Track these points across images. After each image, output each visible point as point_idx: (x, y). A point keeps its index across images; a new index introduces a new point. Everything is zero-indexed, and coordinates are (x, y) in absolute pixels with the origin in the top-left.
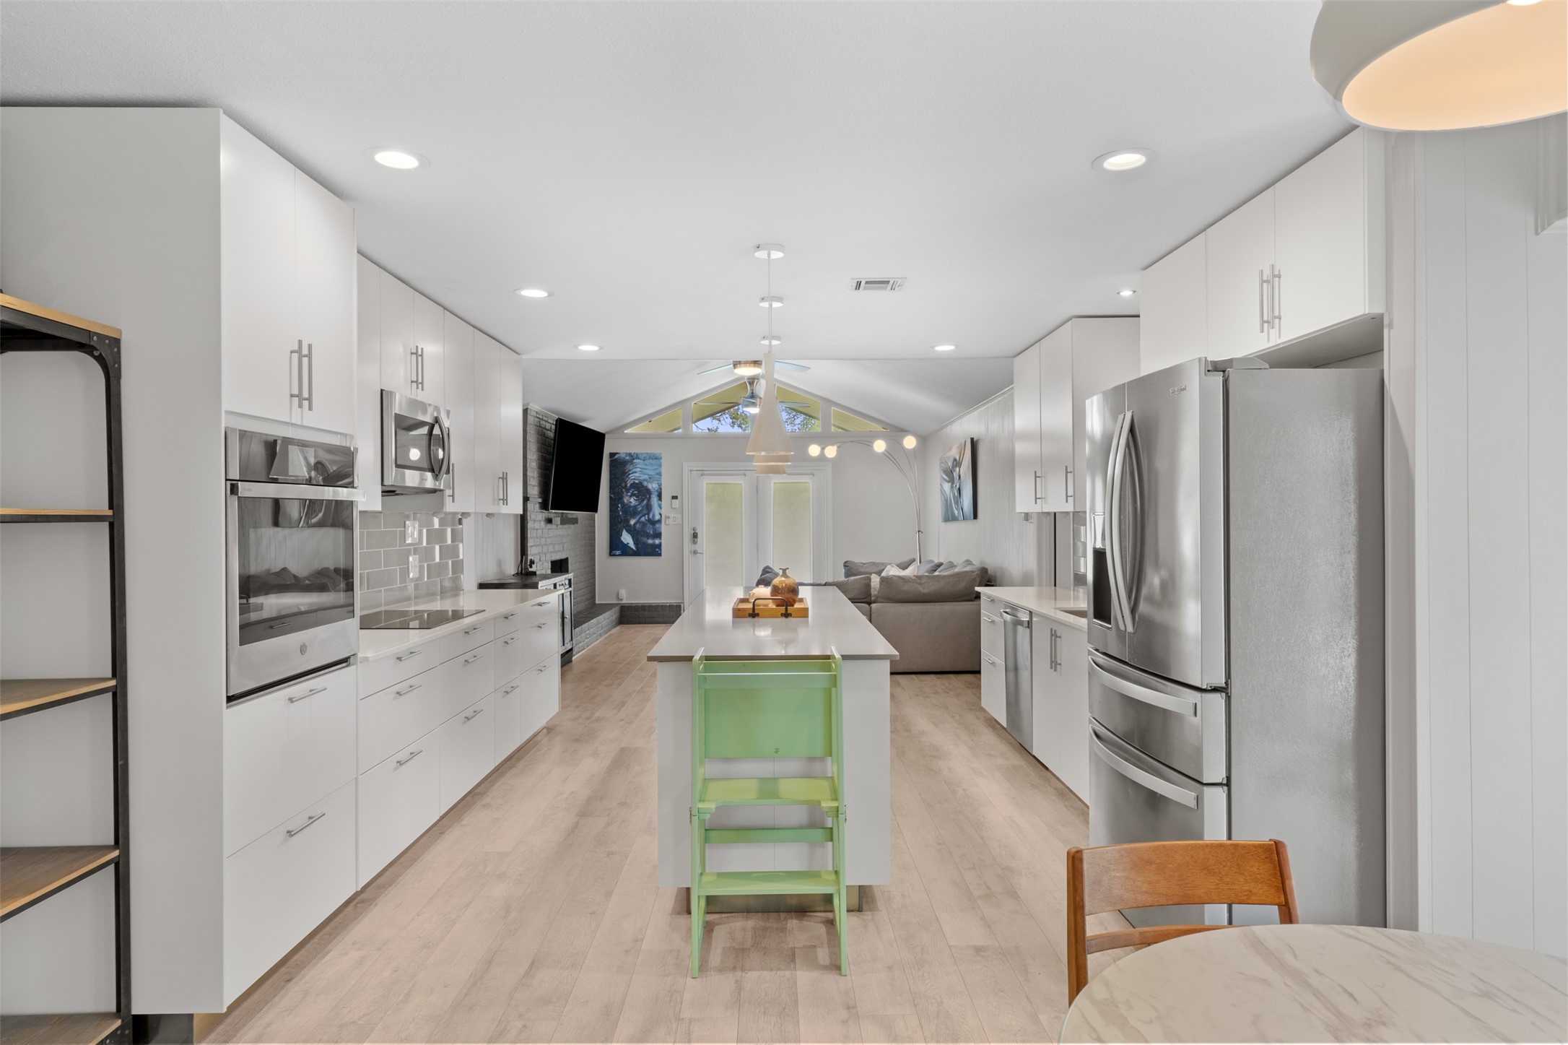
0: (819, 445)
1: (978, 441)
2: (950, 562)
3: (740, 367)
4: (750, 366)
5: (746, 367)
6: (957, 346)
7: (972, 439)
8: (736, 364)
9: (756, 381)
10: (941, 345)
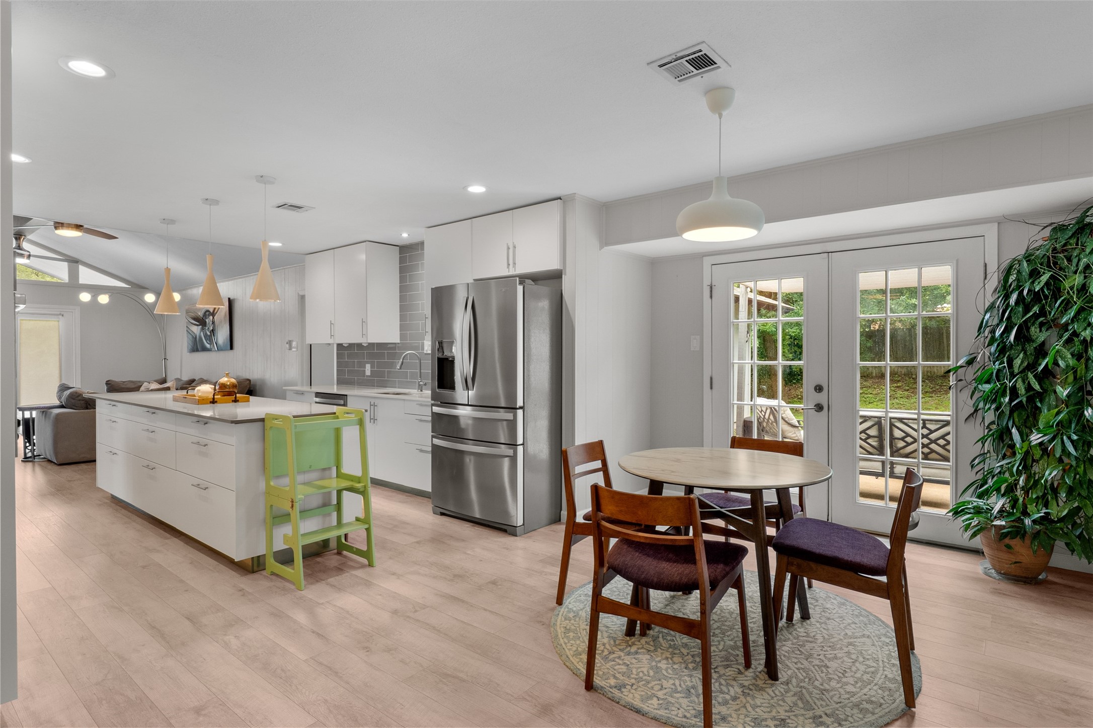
0: (89, 293)
1: (234, 299)
2: (201, 378)
3: (62, 229)
4: (72, 230)
5: (69, 230)
6: (283, 244)
7: (229, 299)
8: (58, 225)
9: (23, 237)
10: (273, 242)
